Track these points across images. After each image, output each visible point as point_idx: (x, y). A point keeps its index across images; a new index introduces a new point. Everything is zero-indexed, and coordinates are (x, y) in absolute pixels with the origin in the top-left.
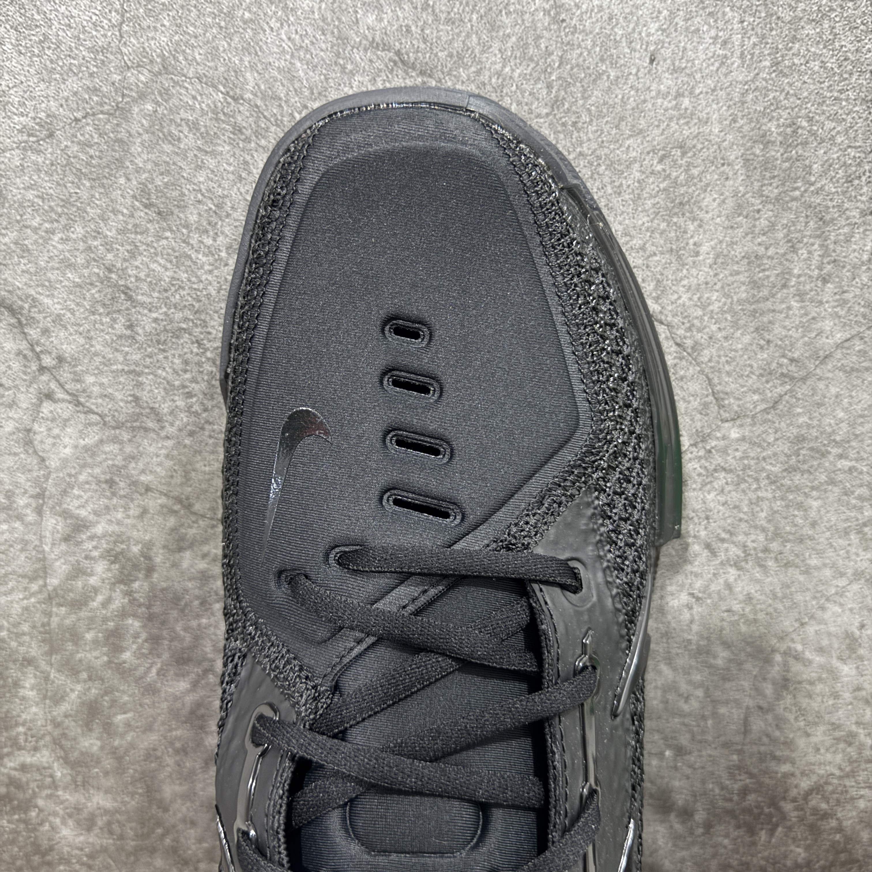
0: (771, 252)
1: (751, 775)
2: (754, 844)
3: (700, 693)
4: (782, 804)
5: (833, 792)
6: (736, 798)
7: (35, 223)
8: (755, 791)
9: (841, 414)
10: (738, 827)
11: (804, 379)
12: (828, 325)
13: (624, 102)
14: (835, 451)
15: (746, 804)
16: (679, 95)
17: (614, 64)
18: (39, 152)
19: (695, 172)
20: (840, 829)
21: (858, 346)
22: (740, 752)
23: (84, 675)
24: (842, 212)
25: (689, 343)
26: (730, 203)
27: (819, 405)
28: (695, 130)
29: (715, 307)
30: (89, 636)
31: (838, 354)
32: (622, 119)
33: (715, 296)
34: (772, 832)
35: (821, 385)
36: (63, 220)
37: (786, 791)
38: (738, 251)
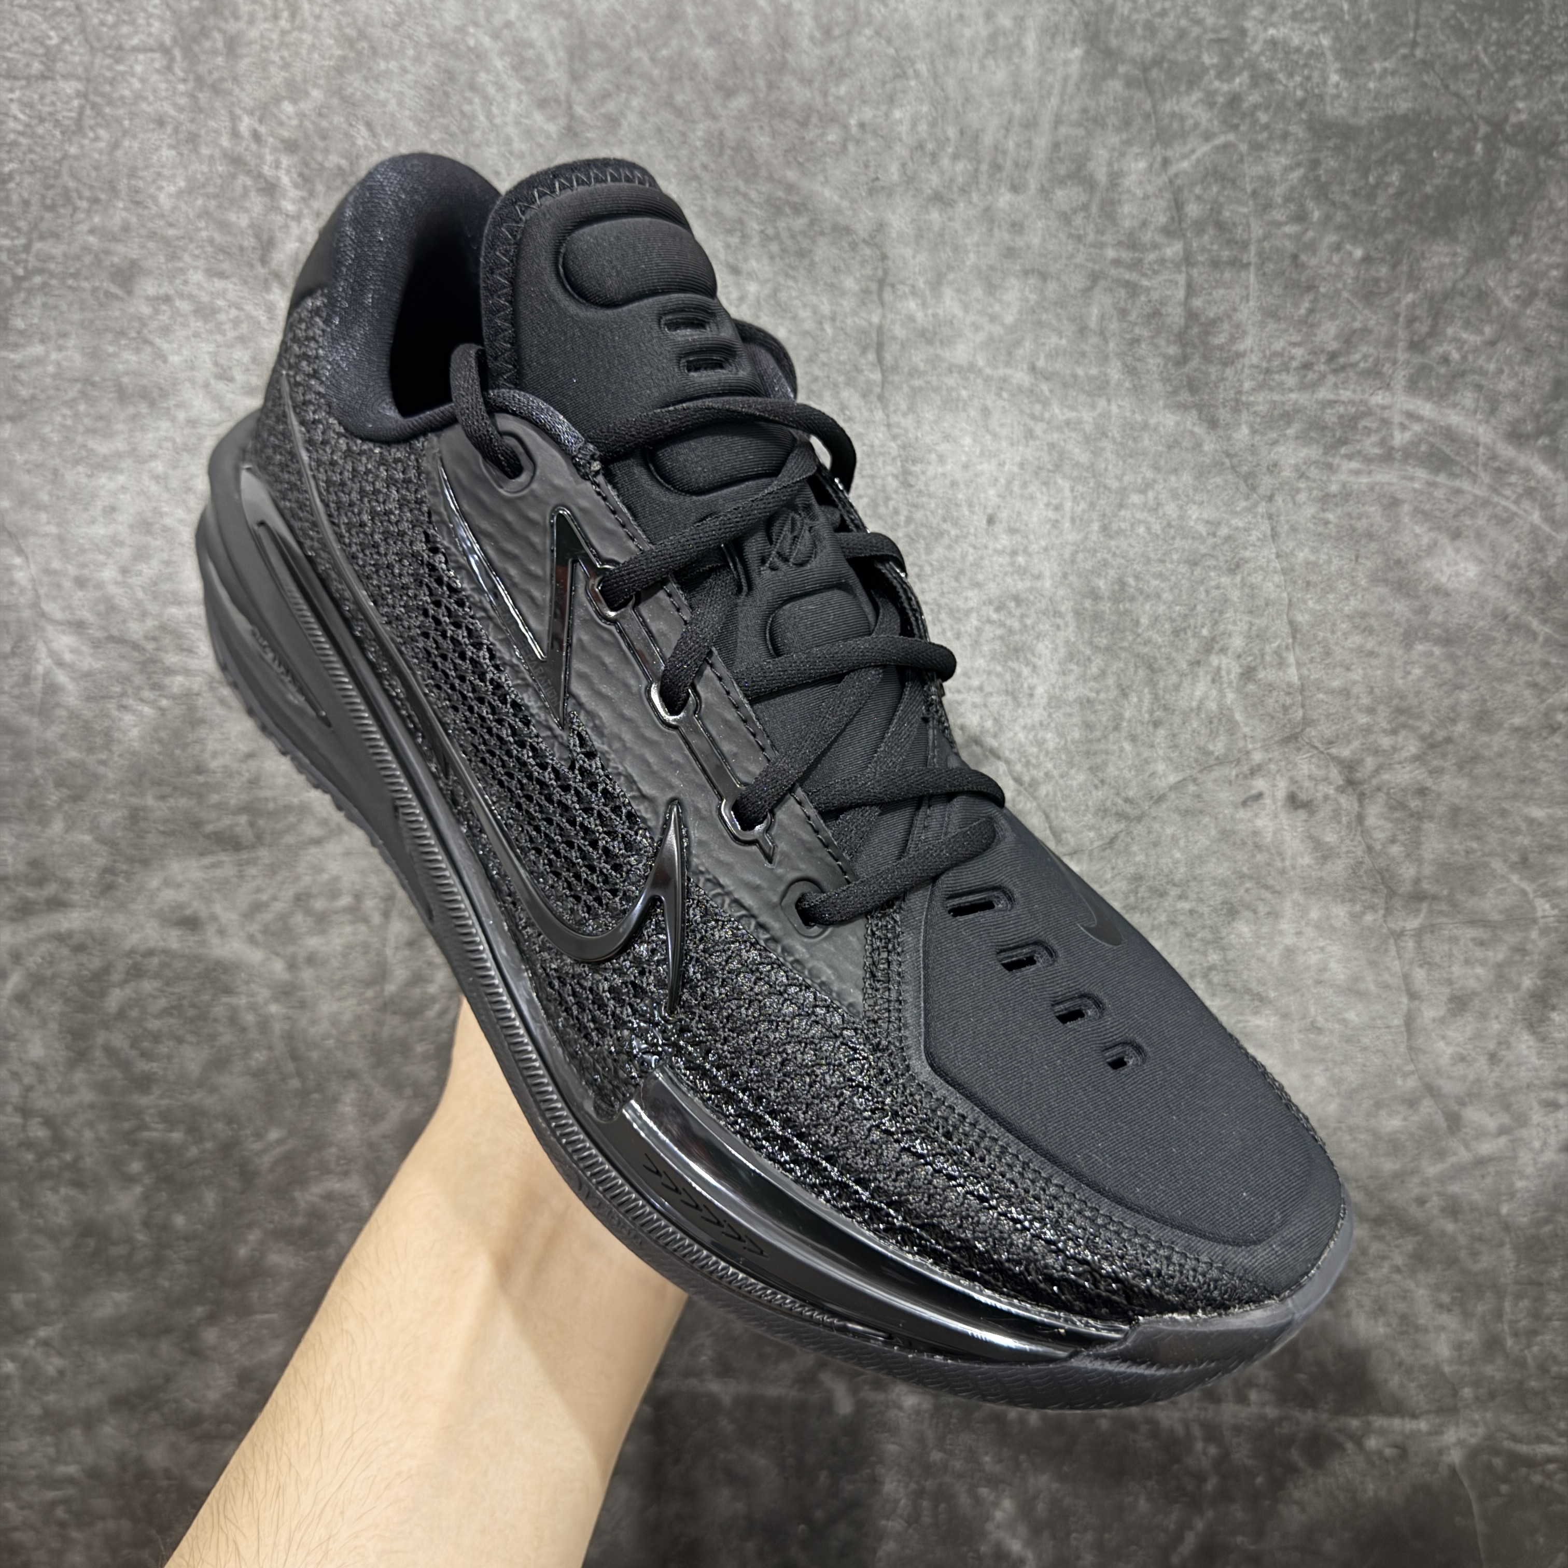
0: (1103, 696)
9: (1178, 855)
11: (1139, 819)
12: (1161, 767)
13: (964, 557)
14: (1174, 892)
16: (1014, 553)
17: (955, 523)
19: (1029, 622)
21: (1192, 788)
23: (409, 1091)
24: (1170, 660)
25: (1026, 779)
26: (1062, 651)
27: (1156, 845)
28: (1028, 584)
29: (1051, 745)
30: (420, 1049)
31: (1173, 796)
32: (961, 572)
33: (1049, 736)
35: (1157, 826)
38: (1071, 695)
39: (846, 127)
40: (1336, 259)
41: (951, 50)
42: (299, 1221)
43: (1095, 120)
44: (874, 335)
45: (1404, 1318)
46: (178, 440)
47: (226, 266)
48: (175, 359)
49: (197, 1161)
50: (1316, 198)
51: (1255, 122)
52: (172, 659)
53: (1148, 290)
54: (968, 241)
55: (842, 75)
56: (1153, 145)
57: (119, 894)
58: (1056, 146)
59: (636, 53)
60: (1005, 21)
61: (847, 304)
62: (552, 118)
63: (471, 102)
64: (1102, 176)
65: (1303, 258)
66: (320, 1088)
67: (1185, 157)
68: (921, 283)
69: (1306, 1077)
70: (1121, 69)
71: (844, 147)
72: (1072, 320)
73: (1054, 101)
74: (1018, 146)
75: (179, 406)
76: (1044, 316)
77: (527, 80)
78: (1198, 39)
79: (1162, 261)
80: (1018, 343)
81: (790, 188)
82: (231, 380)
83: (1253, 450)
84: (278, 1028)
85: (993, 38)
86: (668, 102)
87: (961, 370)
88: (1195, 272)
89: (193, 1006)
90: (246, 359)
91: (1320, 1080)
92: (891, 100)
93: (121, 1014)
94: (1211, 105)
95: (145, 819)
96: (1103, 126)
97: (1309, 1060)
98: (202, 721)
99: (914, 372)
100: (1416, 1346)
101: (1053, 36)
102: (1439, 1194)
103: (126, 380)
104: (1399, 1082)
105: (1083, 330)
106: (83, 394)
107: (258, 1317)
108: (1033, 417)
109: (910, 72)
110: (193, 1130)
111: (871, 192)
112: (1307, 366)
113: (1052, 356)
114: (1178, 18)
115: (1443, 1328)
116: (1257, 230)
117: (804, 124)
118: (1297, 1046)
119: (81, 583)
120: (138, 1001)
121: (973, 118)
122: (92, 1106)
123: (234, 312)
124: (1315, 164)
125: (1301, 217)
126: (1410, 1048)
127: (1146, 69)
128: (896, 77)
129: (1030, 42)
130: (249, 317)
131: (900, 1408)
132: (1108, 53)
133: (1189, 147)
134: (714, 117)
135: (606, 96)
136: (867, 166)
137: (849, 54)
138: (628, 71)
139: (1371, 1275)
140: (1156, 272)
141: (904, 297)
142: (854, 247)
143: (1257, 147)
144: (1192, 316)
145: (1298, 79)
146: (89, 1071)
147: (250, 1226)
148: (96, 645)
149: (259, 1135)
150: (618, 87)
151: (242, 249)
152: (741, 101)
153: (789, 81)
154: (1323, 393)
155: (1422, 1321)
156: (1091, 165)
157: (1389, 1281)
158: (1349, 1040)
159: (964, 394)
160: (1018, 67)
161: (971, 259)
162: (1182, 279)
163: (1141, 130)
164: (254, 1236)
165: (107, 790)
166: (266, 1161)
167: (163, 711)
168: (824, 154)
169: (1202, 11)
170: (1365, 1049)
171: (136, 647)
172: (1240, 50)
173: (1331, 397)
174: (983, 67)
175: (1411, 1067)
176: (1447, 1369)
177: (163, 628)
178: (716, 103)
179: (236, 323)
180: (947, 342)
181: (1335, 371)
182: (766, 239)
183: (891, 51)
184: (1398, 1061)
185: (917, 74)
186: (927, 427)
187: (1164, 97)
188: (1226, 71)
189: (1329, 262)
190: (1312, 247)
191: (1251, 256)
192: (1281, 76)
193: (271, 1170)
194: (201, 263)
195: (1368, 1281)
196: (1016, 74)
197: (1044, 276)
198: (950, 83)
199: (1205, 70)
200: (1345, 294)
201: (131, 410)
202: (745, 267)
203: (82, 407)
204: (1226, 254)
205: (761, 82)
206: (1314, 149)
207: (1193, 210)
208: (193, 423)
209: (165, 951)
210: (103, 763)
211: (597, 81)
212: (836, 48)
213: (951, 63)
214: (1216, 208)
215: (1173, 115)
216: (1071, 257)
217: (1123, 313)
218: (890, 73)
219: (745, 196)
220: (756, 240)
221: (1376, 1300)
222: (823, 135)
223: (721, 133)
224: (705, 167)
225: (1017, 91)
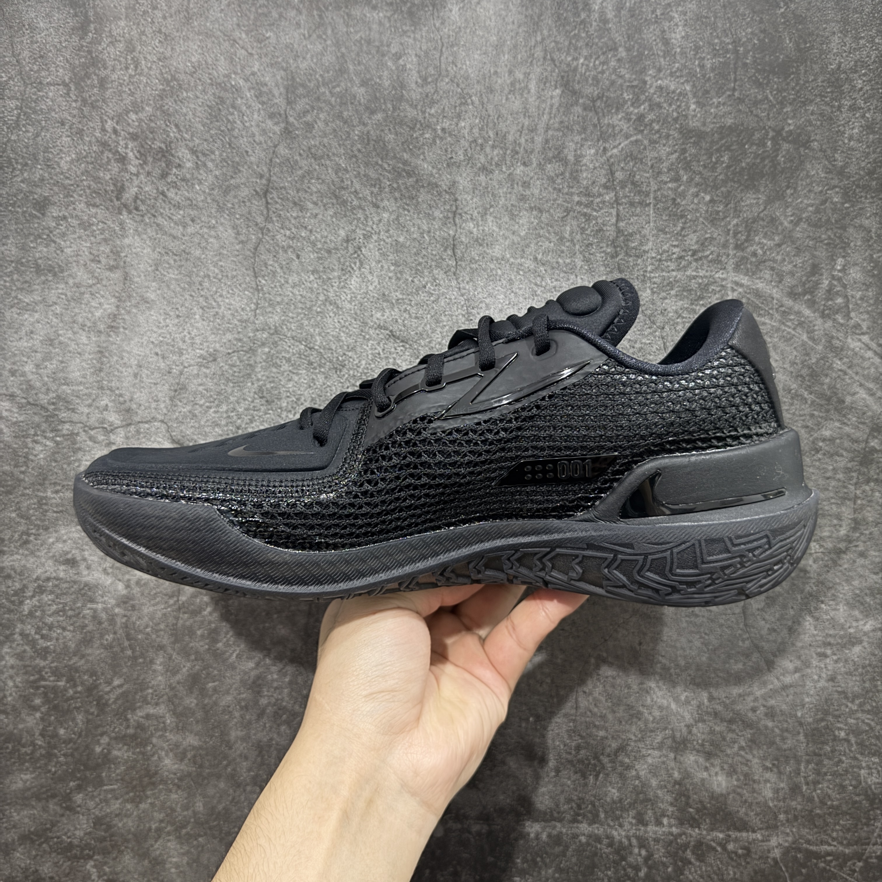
1: (582, 737)
2: (586, 785)
3: (548, 680)
4: (601, 757)
5: (632, 751)
6: (573, 752)
7: (201, 402)
8: (585, 748)
10: (576, 773)
15: (580, 757)
18: (208, 368)
20: (638, 777)
22: (574, 721)
23: (193, 657)
30: (199, 633)
34: (597, 776)
36: (216, 402)
37: (604, 749)
39: (435, 130)
40: (696, 201)
41: (491, 90)
42: (131, 731)
43: (567, 127)
44: (451, 240)
45: (746, 775)
46: (69, 294)
47: (97, 201)
48: (68, 251)
49: (72, 698)
50: (685, 169)
51: (652, 129)
52: (63, 415)
53: (596, 218)
54: (501, 191)
55: (433, 103)
56: (598, 140)
57: (30, 546)
58: (547, 141)
59: (322, 90)
60: (519, 76)
61: (437, 224)
62: (276, 124)
63: (232, 114)
64: (571, 158)
65: (679, 200)
66: (142, 655)
67: (614, 147)
68: (475, 214)
69: (690, 642)
70: (581, 101)
71: (434, 141)
72: (556, 233)
73: (546, 117)
74: (527, 140)
75: (70, 275)
76: (542, 232)
77: (263, 103)
78: (621, 85)
79: (604, 202)
80: (527, 246)
81: (405, 163)
82: (99, 262)
83: (653, 303)
84: (120, 621)
85: (512, 84)
86: (340, 116)
87: (497, 259)
88: (621, 208)
89: (71, 609)
90: (108, 250)
91: (697, 644)
92: (459, 116)
93: (31, 614)
94: (629, 120)
95: (46, 504)
96: (572, 131)
97: (692, 632)
98: (80, 449)
99: (472, 260)
100: (754, 791)
101: (545, 84)
102: (764, 706)
103: (40, 261)
104: (740, 643)
105: (561, 239)
106: (16, 269)
107: (105, 788)
108: (536, 284)
109: (469, 101)
110: (71, 680)
111: (448, 165)
112: (681, 258)
113: (546, 253)
114: (610, 74)
115: (767, 781)
116: (654, 186)
117: (412, 129)
118: (684, 625)
119: (13, 373)
120: (41, 607)
121: (502, 127)
122: (12, 667)
123: (101, 225)
124: (684, 151)
125: (677, 179)
126: (746, 625)
127: (594, 101)
128: (461, 104)
129: (532, 86)
130: (109, 227)
131: (470, 832)
132: (574, 92)
133: (618, 142)
134: (364, 124)
135: (306, 112)
136: (446, 151)
137: (436, 91)
138: (318, 99)
139: (729, 751)
140: (601, 209)
141: (466, 221)
142: (440, 194)
143: (653, 142)
144: (619, 231)
145: (674, 107)
146: (11, 647)
147: (102, 735)
148: (21, 407)
149: (109, 683)
150: (313, 108)
151: (106, 191)
152: (379, 116)
153: (404, 105)
154: (689, 272)
155: (756, 778)
156: (566, 151)
157: (738, 755)
158: (712, 621)
159: (499, 272)
160: (526, 99)
161: (502, 201)
162: (614, 212)
163: (592, 133)
164: (105, 740)
165: (25, 488)
166: (112, 697)
167: (57, 443)
168: (423, 144)
169: (623, 71)
170: (721, 626)
171: (43, 407)
172: (643, 92)
173: (694, 273)
174: (507, 99)
175: (746, 636)
176: (771, 804)
177: (58, 397)
178: (365, 117)
179: (102, 231)
180: (490, 245)
181: (696, 260)
182: (393, 190)
183: (459, 90)
184: (740, 632)
185: (473, 103)
186: (480, 290)
187: (604, 116)
188: (636, 102)
189: (693, 202)
190: (683, 195)
191: (650, 200)
192: (665, 105)
193: (115, 702)
194: (83, 199)
195: (727, 755)
196: (525, 103)
197: (541, 211)
198: (490, 107)
199: (625, 102)
200: (701, 219)
201: (43, 278)
202: (382, 205)
203: (15, 277)
204: (637, 199)
205: (389, 106)
206: (683, 143)
207: (619, 175)
208: (78, 286)
209: (57, 579)
210: (22, 472)
211: (301, 104)
212: (430, 89)
213: (491, 97)
214: (632, 175)
215: (609, 125)
216: (555, 200)
217: (583, 230)
218: (458, 102)
219: (381, 166)
220: (387, 190)
221: (731, 766)
222: (423, 133)
223: (368, 132)
224: (359, 151)
225: (526, 112)
